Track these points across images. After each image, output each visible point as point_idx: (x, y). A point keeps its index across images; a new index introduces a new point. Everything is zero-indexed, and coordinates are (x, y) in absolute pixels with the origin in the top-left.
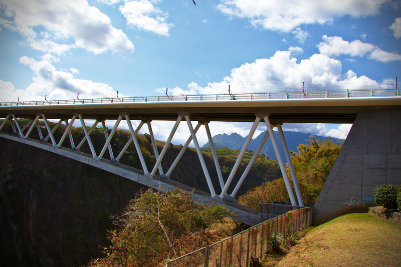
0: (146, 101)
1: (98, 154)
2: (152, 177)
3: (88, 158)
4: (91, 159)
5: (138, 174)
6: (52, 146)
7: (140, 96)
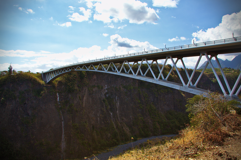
0: (182, 48)
1: (157, 77)
2: (188, 87)
3: (152, 79)
4: (153, 80)
5: (180, 86)
6: (133, 75)
7: (179, 46)
